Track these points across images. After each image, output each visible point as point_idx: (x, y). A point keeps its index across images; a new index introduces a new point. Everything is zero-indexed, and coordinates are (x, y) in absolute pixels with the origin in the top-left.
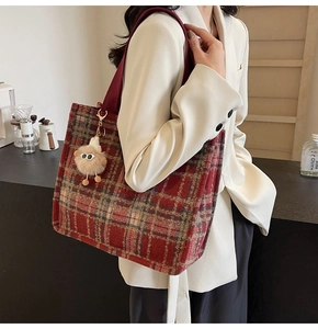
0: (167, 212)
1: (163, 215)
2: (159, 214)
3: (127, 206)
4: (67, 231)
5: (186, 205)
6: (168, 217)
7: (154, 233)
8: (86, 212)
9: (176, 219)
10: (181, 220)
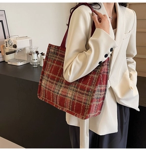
0: (82, 92)
1: (81, 93)
2: (79, 92)
3: (67, 88)
4: (43, 99)
5: (90, 89)
6: (83, 94)
7: (77, 100)
8: (51, 90)
9: (86, 95)
10: (88, 95)
